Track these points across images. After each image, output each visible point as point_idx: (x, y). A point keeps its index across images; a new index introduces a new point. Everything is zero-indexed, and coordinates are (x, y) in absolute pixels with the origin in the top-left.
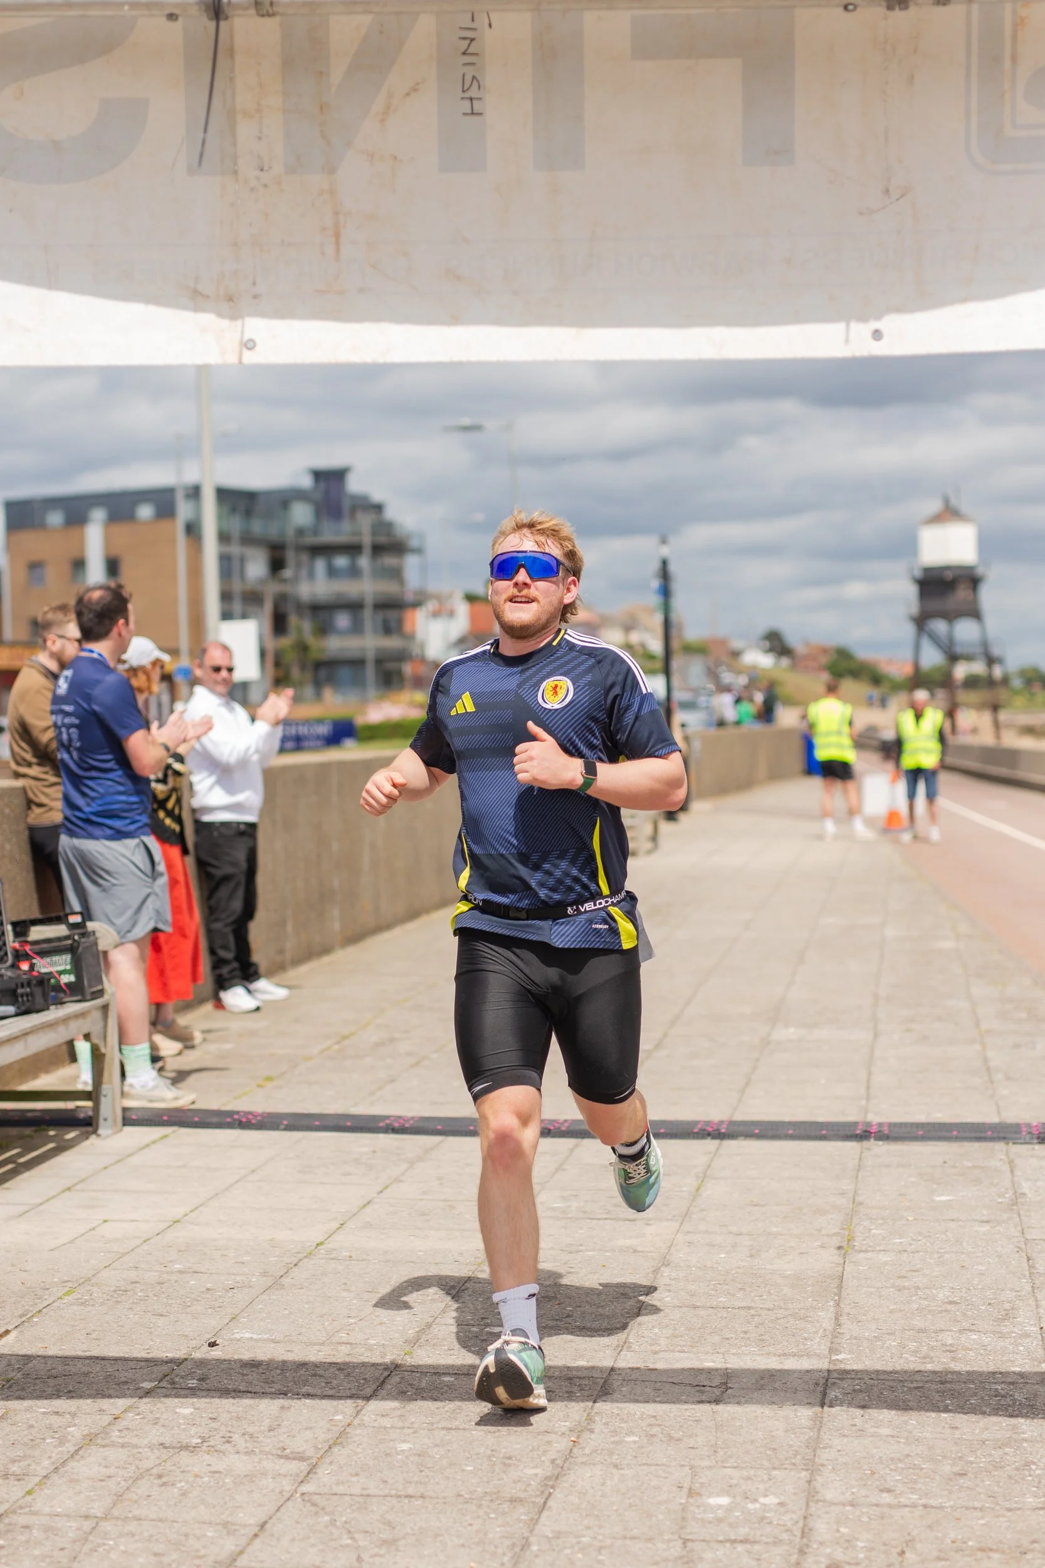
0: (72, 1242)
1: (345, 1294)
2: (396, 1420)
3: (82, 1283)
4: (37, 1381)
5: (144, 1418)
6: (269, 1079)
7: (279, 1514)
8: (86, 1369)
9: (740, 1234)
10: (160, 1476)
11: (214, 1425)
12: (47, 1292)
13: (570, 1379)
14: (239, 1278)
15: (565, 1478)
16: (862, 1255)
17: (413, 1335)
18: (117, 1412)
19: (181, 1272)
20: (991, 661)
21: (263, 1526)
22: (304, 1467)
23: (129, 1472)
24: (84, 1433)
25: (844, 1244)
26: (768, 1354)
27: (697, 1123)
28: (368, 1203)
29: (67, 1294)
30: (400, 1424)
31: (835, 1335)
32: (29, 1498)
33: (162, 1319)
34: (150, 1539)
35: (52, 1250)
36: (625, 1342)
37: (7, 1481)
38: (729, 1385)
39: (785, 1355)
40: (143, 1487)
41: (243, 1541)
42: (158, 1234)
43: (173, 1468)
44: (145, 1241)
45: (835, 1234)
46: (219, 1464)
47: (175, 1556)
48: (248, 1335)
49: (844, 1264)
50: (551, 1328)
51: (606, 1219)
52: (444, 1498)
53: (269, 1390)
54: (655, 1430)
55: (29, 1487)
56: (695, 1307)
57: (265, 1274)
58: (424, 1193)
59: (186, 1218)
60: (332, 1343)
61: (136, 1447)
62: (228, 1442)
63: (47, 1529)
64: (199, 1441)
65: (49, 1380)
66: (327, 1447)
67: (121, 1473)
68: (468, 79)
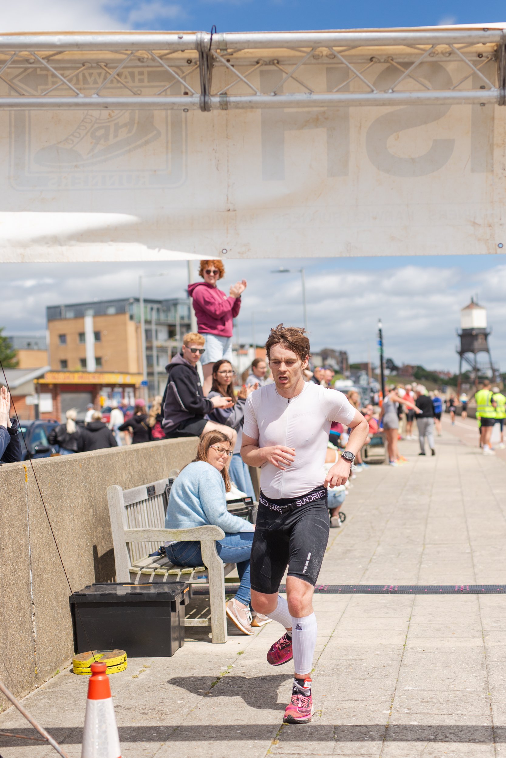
1: (437, 668)
3: (316, 665)
4: (335, 711)
8: (352, 705)
10: (430, 754)
11: (432, 729)
14: (383, 662)
17: (484, 686)
19: (354, 659)
20: (494, 370)
23: (415, 752)
24: (379, 734)
28: (409, 626)
33: (366, 682)
42: (328, 643)
43: (432, 750)
44: (326, 646)
48: (410, 688)
53: (443, 713)
57: (392, 660)
58: (430, 621)
59: (333, 635)
60: (451, 691)
62: (446, 737)
64: (434, 737)
65: (339, 711)
66: (493, 739)
67: (412, 752)
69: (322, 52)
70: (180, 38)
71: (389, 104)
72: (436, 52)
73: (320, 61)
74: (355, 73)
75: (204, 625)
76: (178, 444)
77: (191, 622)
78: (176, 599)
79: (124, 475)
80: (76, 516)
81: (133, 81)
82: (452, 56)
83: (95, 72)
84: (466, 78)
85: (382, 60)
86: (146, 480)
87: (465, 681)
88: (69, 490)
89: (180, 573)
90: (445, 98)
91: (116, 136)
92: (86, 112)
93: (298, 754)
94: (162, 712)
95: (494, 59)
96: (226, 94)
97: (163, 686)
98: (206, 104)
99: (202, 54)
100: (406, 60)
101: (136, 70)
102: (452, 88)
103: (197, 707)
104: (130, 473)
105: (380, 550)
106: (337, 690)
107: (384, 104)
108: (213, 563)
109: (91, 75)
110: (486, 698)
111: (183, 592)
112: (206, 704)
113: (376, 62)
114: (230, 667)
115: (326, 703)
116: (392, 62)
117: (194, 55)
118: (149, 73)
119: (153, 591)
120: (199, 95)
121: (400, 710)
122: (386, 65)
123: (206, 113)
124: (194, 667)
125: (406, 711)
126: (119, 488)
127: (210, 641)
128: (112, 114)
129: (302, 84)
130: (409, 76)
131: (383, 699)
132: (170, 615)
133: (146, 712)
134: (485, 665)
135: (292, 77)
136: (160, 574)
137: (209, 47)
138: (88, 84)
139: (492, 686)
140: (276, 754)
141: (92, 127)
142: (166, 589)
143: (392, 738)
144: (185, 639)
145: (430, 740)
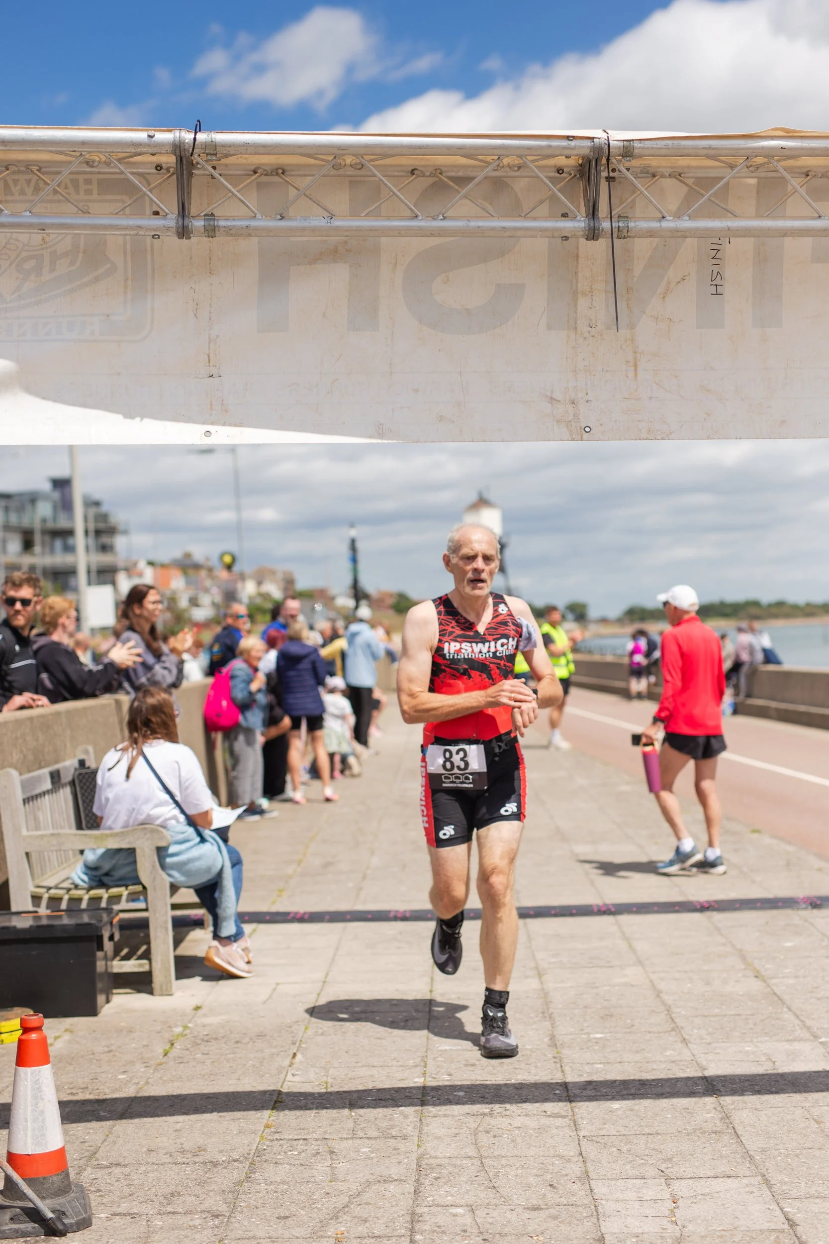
0: (270, 997)
2: (594, 1091)
4: (346, 1082)
5: (439, 1099)
6: (281, 891)
7: (583, 1149)
8: (369, 1073)
9: (686, 972)
10: (487, 1132)
11: (486, 1101)
12: (293, 1028)
13: (673, 1062)
14: (404, 1014)
15: (733, 1118)
16: (774, 981)
17: (549, 1042)
18: (420, 1097)
21: (581, 1154)
22: (567, 1122)
23: (466, 1131)
25: (757, 974)
26: (777, 1041)
27: (591, 906)
29: (306, 1028)
30: (598, 1094)
31: (808, 1028)
32: (421, 1150)
34: (523, 1167)
35: (264, 1003)
36: (684, 1039)
37: (397, 1141)
38: (773, 1060)
39: (787, 1041)
40: (484, 1139)
41: (581, 1164)
42: (321, 990)
43: (489, 1127)
44: (319, 994)
45: (745, 969)
47: (550, 1176)
48: (447, 1048)
49: (768, 986)
50: (629, 1032)
51: (593, 967)
52: (671, 1133)
54: (757, 1088)
55: (416, 1143)
56: (706, 1016)
57: (417, 1011)
59: (327, 979)
61: (452, 1116)
62: (506, 1110)
63: (455, 1166)
64: (489, 1111)
65: (352, 1081)
67: (461, 1131)
68: (715, 273)
69: (345, 161)
70: (151, 137)
71: (439, 235)
72: (501, 165)
73: (341, 172)
74: (392, 191)
75: (142, 970)
76: (85, 709)
77: (122, 966)
78: (103, 932)
79: (14, 754)
81: (77, 192)
82: (521, 170)
83: (22, 178)
84: (541, 202)
85: (428, 174)
86: (43, 764)
87: (522, 1036)
89: (106, 896)
90: (515, 229)
91: (52, 270)
92: (8, 235)
93: (304, 1139)
94: (98, 1091)
95: (578, 176)
96: (211, 215)
97: (92, 1056)
98: (185, 230)
99: (180, 159)
100: (460, 174)
101: (81, 178)
102: (523, 214)
103: (147, 1083)
104: (21, 752)
105: (375, 861)
106: (346, 1054)
107: (432, 235)
108: (154, 880)
109: (16, 182)
110: (554, 1057)
111: (111, 923)
112: (161, 1078)
113: (418, 176)
114: (185, 1027)
115: (331, 1071)
116: (440, 176)
117: (170, 160)
118: (100, 183)
119: (66, 921)
120: (175, 216)
121: (437, 1077)
122: (431, 180)
123: (184, 241)
124: (133, 1030)
125: (447, 1077)
126: (14, 773)
127: (151, 992)
128: (48, 239)
129: (318, 204)
130: (465, 197)
131: (411, 1062)
132: (94, 956)
133: (74, 1092)
134: (547, 1015)
135: (305, 194)
136: (76, 897)
137: (191, 150)
138: (13, 194)
139: (561, 1042)
140: (273, 1140)
142: (86, 919)
143: (431, 1114)
144: (115, 991)
145: (484, 1115)
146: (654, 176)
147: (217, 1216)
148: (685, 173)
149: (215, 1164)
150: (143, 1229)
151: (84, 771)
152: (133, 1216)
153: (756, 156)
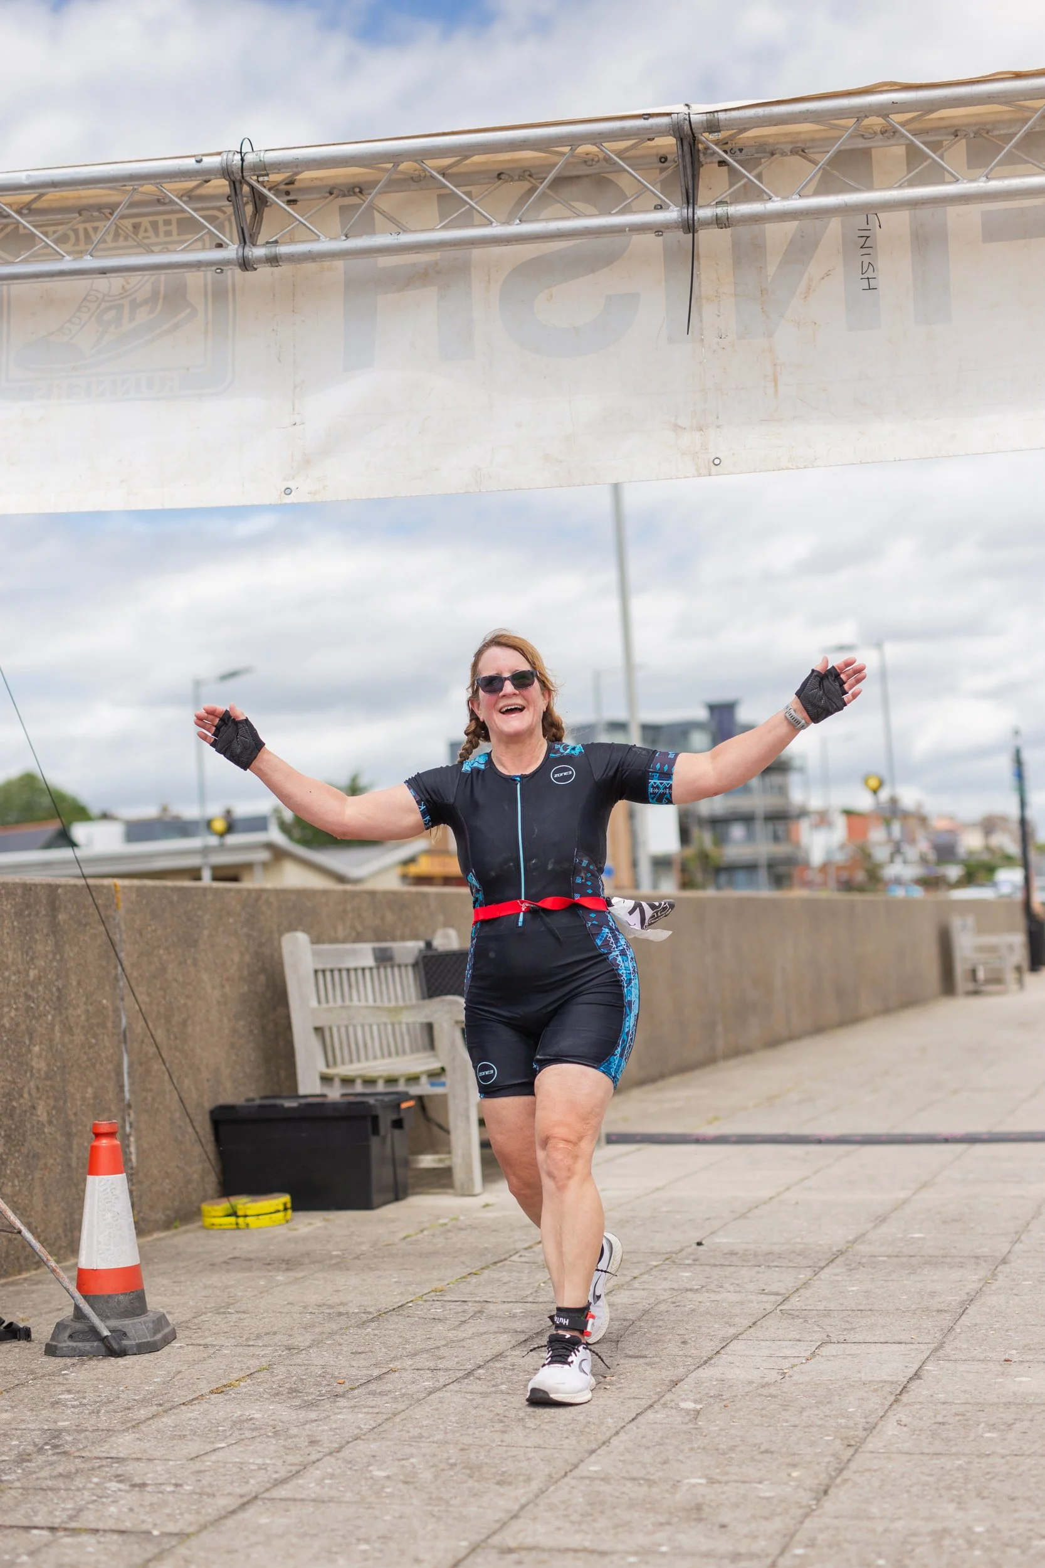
2: (847, 1277)
6: (716, 1119)
7: (764, 1319)
13: (977, 1257)
14: (713, 1214)
17: (852, 1239)
18: (635, 1275)
19: (668, 1212)
21: (754, 1323)
22: (780, 1299)
23: (650, 1301)
28: (807, 1178)
40: (662, 1307)
41: (741, 1329)
42: (647, 1195)
43: (683, 1299)
44: (637, 1198)
46: (718, 1297)
48: (727, 1240)
52: (887, 1310)
53: (747, 1264)
57: (732, 1212)
58: (850, 1173)
59: (666, 1186)
61: (653, 1290)
62: (721, 1287)
64: (699, 1287)
66: (795, 1289)
68: (866, 265)
70: (198, 162)
72: (596, 159)
75: (441, 1165)
77: (420, 1162)
78: (380, 1112)
80: (228, 979)
85: (516, 178)
87: (826, 1234)
88: (211, 936)
90: (599, 227)
91: (132, 319)
96: (276, 242)
98: (247, 260)
99: (233, 184)
107: (509, 243)
108: (453, 1060)
111: (399, 1105)
113: (507, 181)
114: (454, 1219)
116: (529, 178)
120: (236, 246)
122: (521, 184)
123: (247, 274)
126: (302, 937)
128: (127, 287)
129: (392, 220)
132: (369, 1140)
134: (881, 1220)
136: (367, 1079)
137: (240, 172)
141: (98, 307)
142: (370, 1099)
145: (691, 1290)
146: (773, 154)
147: (290, 1349)
148: (809, 148)
149: (340, 1314)
150: (205, 1355)
151: (429, 953)
152: (206, 1346)
153: (866, 117)
